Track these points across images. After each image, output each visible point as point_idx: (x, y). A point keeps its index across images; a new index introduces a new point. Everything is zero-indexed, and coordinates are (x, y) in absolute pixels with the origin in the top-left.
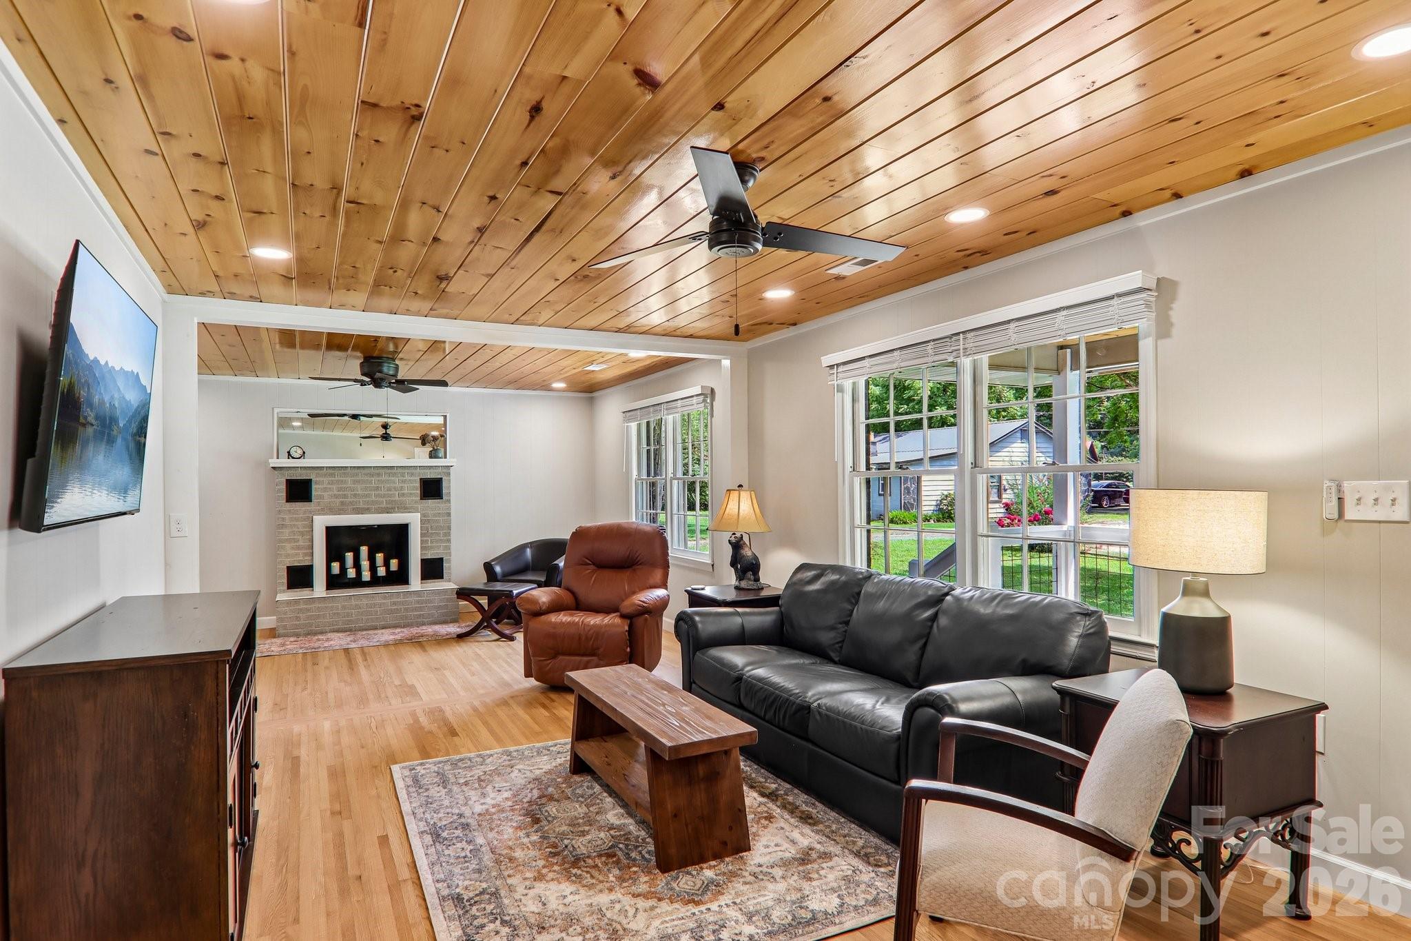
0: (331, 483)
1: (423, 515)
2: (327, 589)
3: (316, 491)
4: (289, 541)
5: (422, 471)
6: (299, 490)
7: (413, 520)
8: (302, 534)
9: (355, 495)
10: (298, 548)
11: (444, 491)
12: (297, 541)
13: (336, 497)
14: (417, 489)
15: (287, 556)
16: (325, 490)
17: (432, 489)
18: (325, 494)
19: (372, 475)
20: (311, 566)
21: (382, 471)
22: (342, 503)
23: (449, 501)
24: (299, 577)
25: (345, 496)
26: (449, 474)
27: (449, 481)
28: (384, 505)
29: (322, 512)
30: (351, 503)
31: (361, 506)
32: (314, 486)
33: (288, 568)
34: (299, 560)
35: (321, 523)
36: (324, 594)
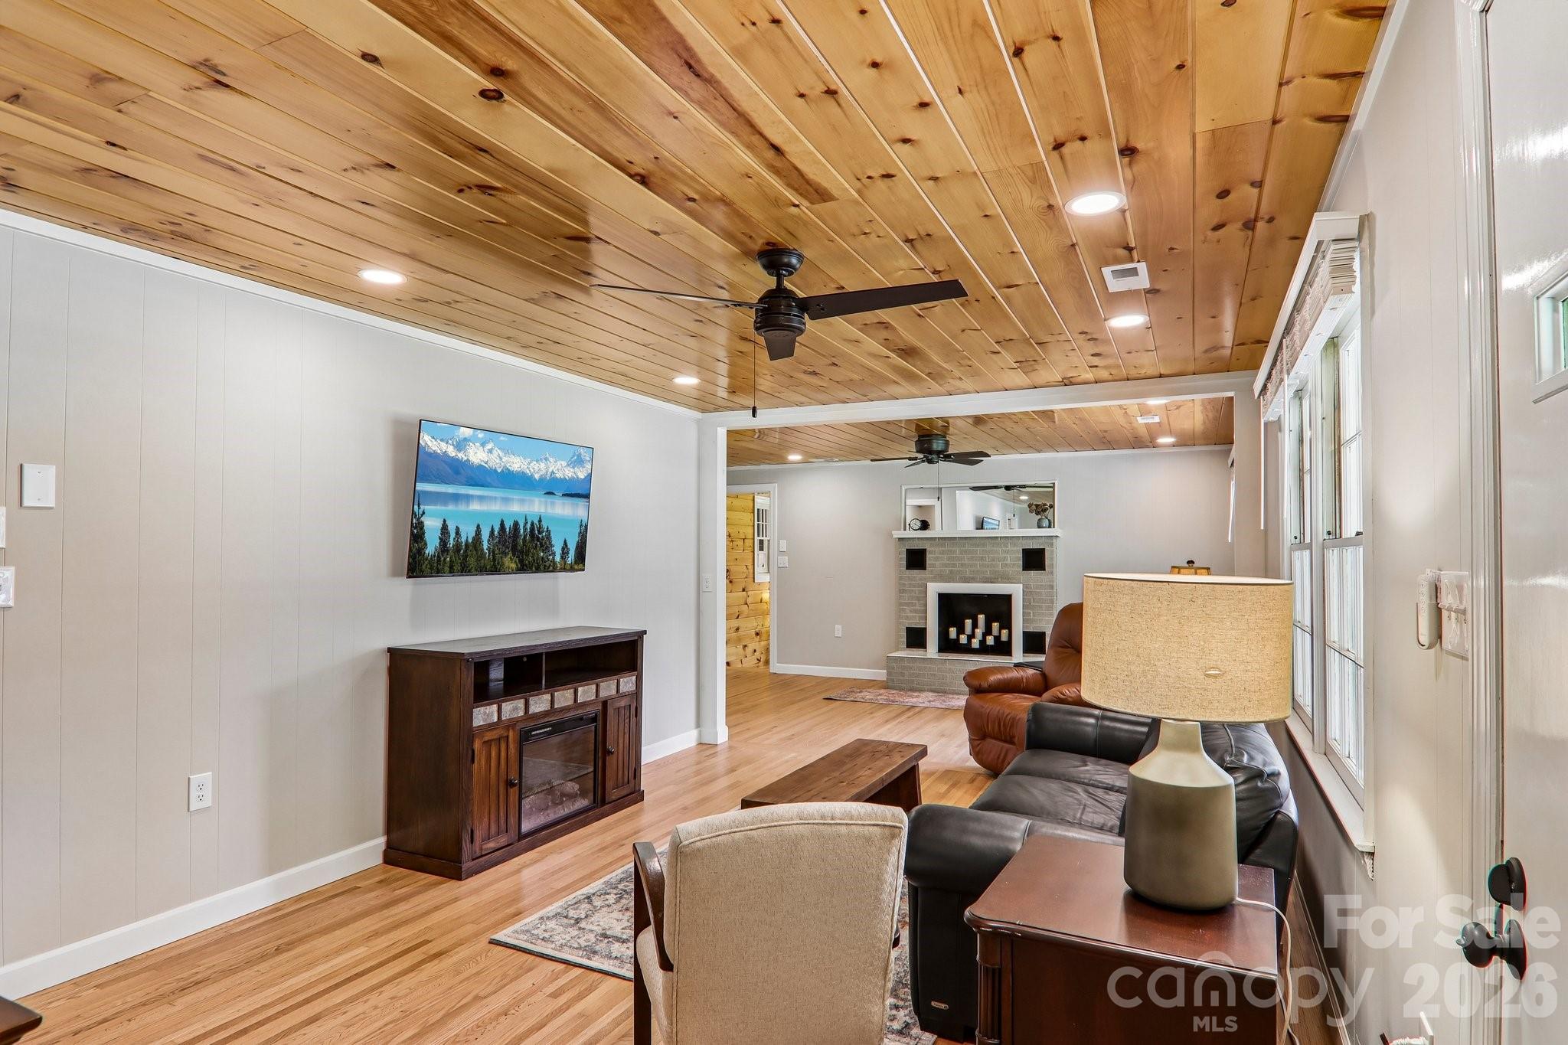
0: (943, 553)
1: (1025, 587)
2: (939, 651)
3: (930, 559)
4: (907, 604)
5: (1025, 542)
6: (916, 559)
7: (1016, 590)
8: (918, 599)
9: (962, 565)
10: (915, 611)
11: (1047, 562)
12: (915, 605)
13: (946, 565)
14: (1019, 560)
15: (907, 618)
16: (937, 559)
17: (1034, 559)
18: (937, 563)
19: (978, 546)
20: (926, 629)
21: (987, 541)
22: (951, 571)
23: (1052, 573)
24: (916, 638)
25: (954, 565)
26: (1052, 545)
27: (1052, 552)
28: (988, 575)
29: (934, 580)
30: (959, 572)
31: (968, 575)
32: (928, 556)
33: (908, 629)
34: (916, 623)
35: (934, 589)
36: (936, 656)
